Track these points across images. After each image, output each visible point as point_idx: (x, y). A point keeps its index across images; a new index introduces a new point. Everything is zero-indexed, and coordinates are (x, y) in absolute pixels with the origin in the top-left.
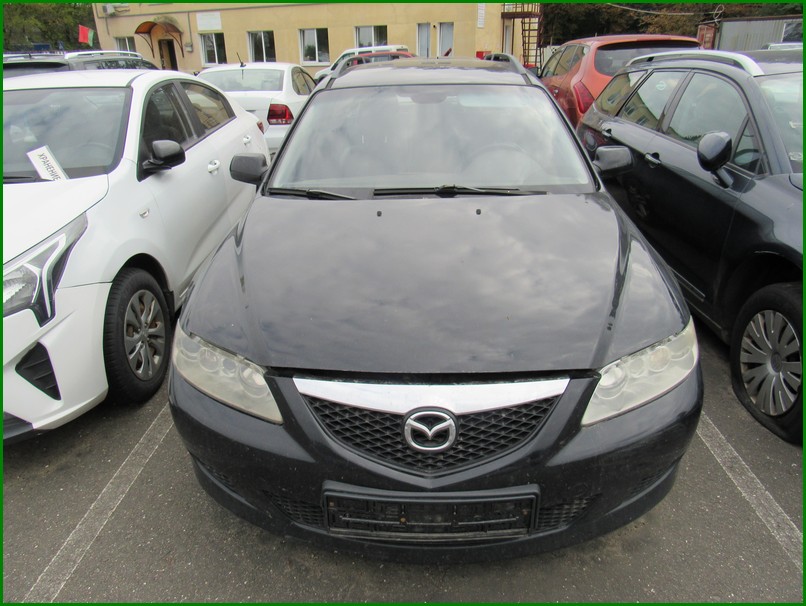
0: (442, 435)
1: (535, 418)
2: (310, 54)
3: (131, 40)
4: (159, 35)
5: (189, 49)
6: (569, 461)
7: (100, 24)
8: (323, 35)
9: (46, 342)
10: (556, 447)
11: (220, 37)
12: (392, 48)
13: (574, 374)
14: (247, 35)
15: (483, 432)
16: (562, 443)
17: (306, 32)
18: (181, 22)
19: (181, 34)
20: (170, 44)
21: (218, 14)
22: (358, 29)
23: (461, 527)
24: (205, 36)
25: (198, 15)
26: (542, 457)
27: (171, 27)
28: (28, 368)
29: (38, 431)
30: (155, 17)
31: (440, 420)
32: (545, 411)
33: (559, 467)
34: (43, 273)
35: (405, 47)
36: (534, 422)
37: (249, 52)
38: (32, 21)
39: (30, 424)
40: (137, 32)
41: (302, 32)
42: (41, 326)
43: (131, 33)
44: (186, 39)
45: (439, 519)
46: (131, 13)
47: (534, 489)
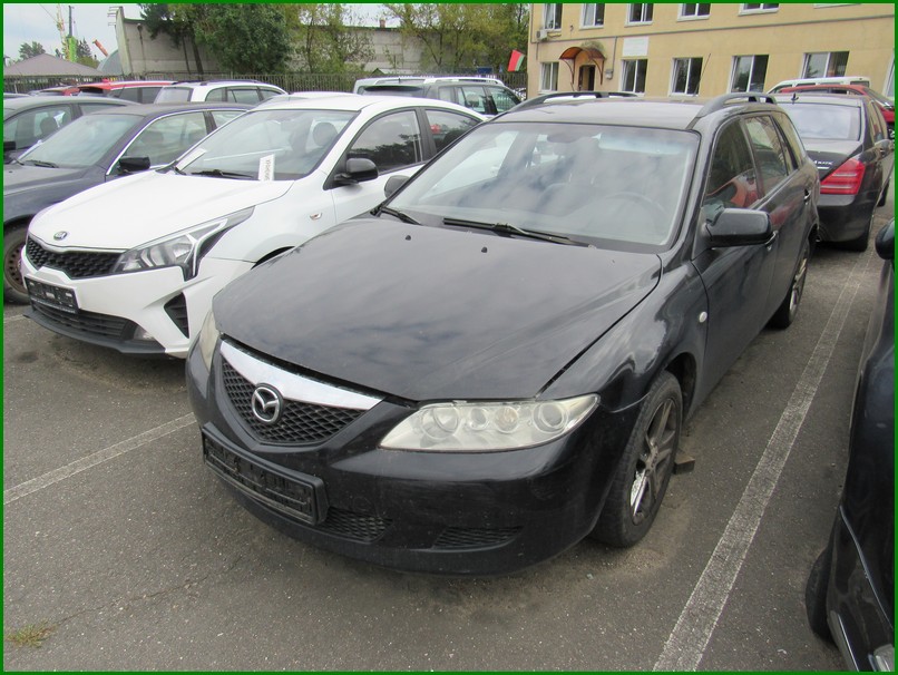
0: (271, 410)
1: (340, 423)
2: (741, 83)
3: (556, 65)
4: (583, 61)
5: (608, 76)
6: (350, 470)
7: (531, 49)
8: (761, 62)
9: (187, 294)
10: (343, 453)
11: (643, 64)
12: (844, 81)
13: (387, 397)
14: (672, 63)
15: (314, 423)
16: (350, 452)
17: (742, 59)
18: (607, 48)
19: (603, 59)
20: (592, 70)
21: (647, 38)
22: (809, 56)
23: (268, 493)
24: (626, 62)
25: (626, 40)
26: (328, 456)
27: (596, 53)
28: (176, 309)
29: (168, 355)
30: (584, 42)
31: (272, 398)
32: (350, 420)
33: (341, 471)
34: (196, 243)
35: (864, 79)
36: (338, 427)
37: (671, 81)
38: (481, 45)
39: (164, 349)
40: (562, 58)
41: (737, 59)
42: (185, 280)
43: (556, 59)
44: (608, 66)
45: (256, 478)
46: (561, 38)
47: (318, 482)
